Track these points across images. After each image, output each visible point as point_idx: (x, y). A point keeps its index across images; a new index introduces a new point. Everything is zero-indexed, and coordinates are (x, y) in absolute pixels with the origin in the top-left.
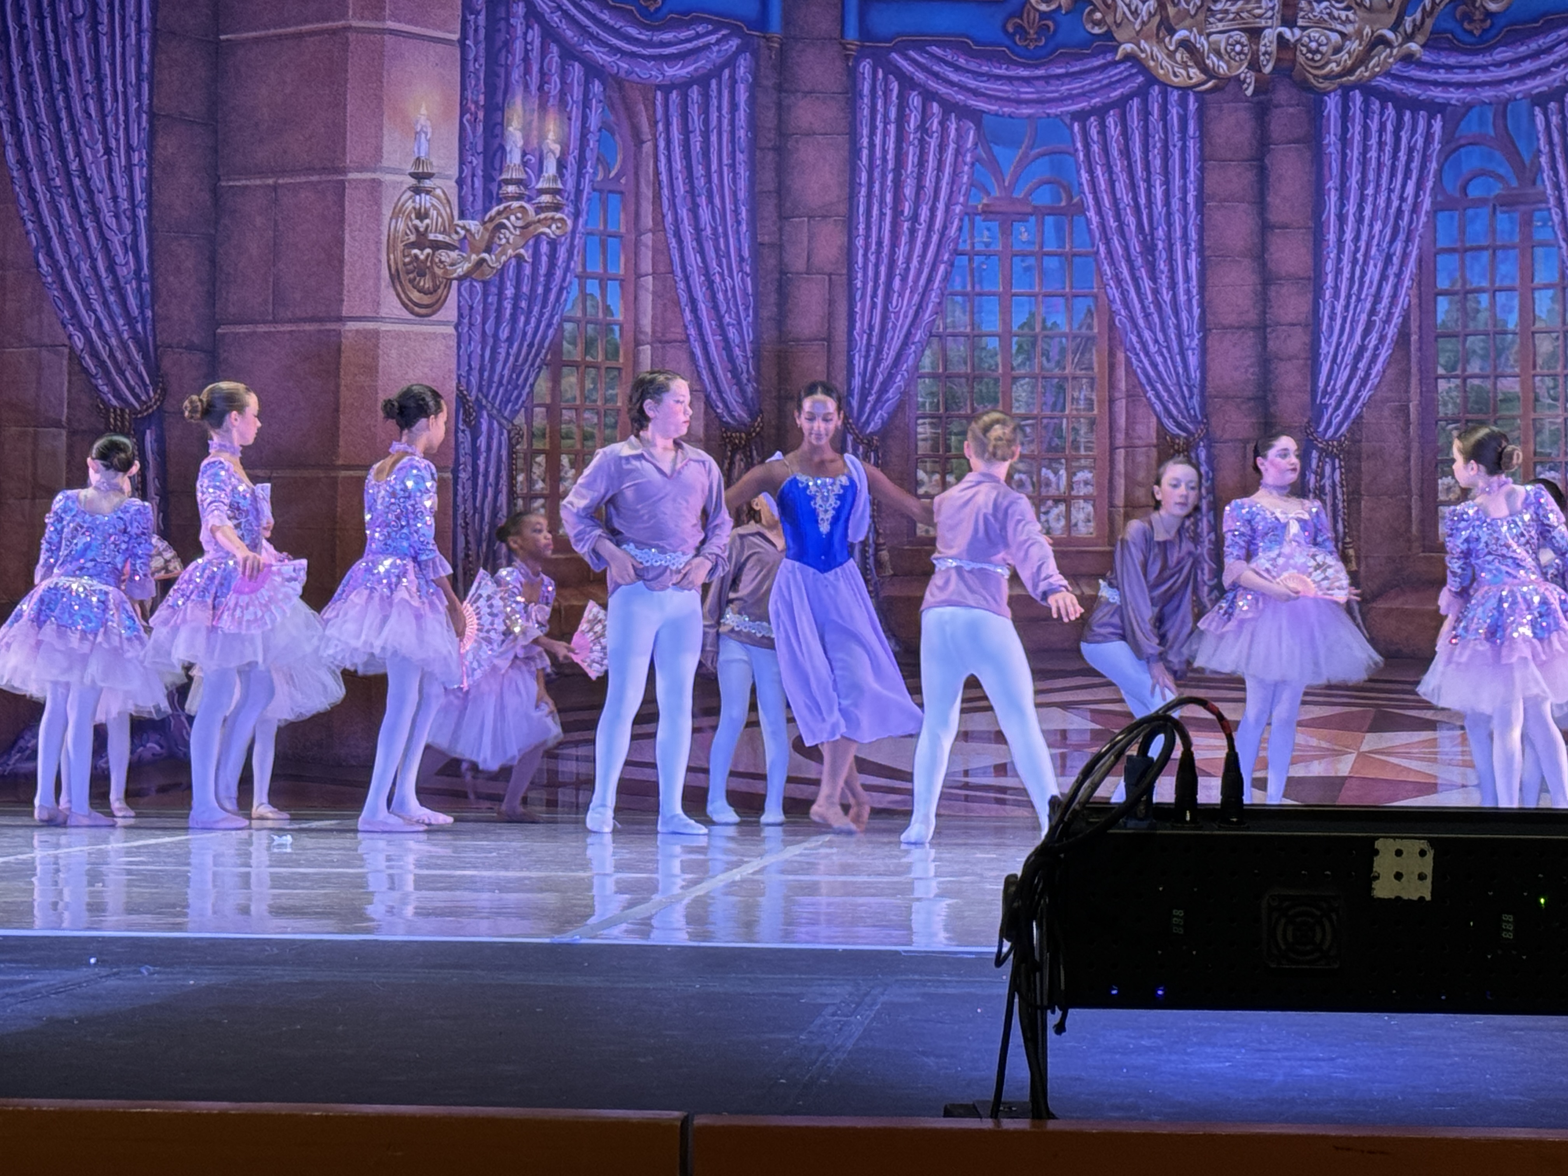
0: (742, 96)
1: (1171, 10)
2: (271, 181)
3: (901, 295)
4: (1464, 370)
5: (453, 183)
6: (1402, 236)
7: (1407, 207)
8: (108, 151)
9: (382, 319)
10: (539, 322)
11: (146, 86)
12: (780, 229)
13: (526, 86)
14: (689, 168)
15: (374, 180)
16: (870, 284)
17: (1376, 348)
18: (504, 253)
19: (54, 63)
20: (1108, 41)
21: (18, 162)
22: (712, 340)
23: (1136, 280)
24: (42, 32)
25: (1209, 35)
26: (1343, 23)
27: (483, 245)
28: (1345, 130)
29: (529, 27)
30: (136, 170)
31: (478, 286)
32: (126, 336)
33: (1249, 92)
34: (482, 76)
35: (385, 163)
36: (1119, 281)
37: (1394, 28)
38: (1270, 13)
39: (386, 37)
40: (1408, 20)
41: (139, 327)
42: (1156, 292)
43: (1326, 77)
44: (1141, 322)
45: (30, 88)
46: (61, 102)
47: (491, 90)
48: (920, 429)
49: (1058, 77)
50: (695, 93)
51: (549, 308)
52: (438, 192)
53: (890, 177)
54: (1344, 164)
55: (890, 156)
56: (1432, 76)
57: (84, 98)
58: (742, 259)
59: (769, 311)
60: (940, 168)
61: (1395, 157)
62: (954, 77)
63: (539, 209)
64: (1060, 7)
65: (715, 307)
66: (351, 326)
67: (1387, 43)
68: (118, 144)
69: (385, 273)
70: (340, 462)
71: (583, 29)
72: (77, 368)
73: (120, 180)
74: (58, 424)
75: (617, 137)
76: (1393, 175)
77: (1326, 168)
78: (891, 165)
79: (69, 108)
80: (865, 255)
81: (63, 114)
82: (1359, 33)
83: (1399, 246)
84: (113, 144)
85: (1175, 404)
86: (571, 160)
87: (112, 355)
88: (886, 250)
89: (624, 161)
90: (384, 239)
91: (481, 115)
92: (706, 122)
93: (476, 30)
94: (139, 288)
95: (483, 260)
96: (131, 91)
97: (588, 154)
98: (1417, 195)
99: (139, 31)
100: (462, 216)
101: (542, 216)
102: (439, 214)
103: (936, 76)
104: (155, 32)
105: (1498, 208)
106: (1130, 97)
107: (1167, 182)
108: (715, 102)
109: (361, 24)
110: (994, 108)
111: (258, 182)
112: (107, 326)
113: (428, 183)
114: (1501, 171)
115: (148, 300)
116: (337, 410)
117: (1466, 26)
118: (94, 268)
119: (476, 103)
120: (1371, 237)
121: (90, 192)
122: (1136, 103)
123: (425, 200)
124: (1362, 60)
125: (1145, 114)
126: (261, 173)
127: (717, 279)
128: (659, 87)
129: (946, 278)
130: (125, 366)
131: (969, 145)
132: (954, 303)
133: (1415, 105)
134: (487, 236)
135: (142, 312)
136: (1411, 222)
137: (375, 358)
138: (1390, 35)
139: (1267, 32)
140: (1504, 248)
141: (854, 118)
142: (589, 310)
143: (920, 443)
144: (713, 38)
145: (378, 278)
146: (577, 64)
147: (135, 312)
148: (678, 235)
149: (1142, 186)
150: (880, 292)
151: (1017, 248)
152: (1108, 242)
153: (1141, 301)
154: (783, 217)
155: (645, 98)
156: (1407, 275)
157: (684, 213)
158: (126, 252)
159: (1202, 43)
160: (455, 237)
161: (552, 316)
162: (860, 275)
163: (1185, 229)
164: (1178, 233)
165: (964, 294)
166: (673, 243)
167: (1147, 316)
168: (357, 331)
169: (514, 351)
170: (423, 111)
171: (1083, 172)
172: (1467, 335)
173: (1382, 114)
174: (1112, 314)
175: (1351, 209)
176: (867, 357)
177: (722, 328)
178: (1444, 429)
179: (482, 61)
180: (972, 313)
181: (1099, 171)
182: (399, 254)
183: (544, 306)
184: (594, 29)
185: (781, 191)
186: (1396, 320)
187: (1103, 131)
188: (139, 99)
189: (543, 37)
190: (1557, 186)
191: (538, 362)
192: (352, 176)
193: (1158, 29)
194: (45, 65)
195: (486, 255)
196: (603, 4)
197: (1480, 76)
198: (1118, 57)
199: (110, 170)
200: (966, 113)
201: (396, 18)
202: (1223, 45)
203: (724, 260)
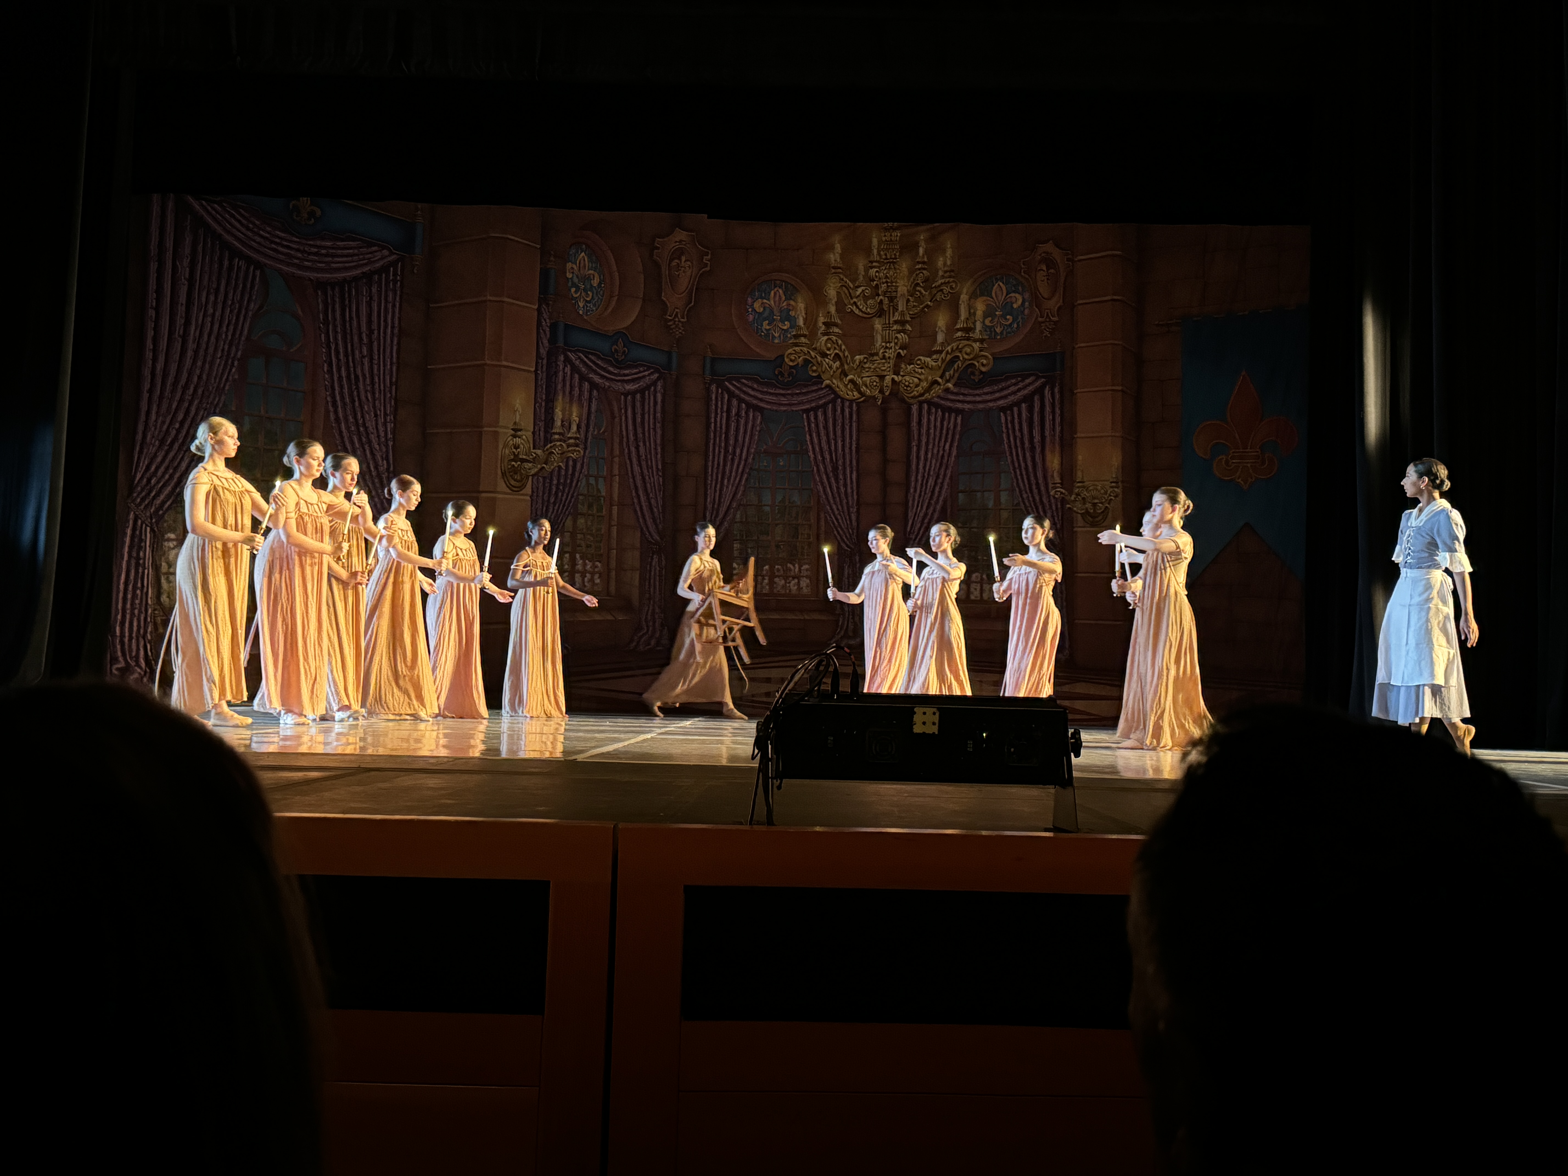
0: (659, 399)
1: (846, 367)
2: (448, 431)
3: (727, 487)
4: (969, 525)
5: (530, 433)
6: (944, 467)
7: (946, 454)
8: (376, 416)
9: (498, 492)
10: (568, 495)
11: (394, 387)
12: (675, 457)
13: (564, 392)
14: (635, 429)
15: (495, 432)
16: (714, 482)
17: (932, 514)
18: (552, 464)
19: (353, 376)
20: (819, 379)
21: (335, 419)
22: (644, 505)
23: (829, 483)
24: (348, 362)
25: (862, 378)
26: (920, 374)
27: (543, 461)
28: (920, 420)
29: (565, 366)
30: (389, 425)
31: (541, 479)
33: (879, 403)
34: (544, 387)
35: (501, 424)
36: (822, 483)
37: (941, 377)
38: (888, 369)
39: (502, 369)
40: (947, 374)
42: (838, 488)
43: (912, 397)
44: (832, 501)
45: (341, 387)
46: (355, 394)
47: (548, 393)
48: (735, 545)
49: (797, 394)
50: (638, 396)
51: (573, 488)
52: (524, 437)
53: (723, 436)
54: (919, 435)
55: (724, 427)
56: (957, 398)
57: (366, 391)
58: (658, 469)
59: (669, 492)
60: (745, 432)
61: (941, 433)
62: (752, 393)
63: (568, 446)
64: (798, 364)
65: (646, 490)
66: (484, 495)
67: (939, 384)
68: (381, 412)
69: (499, 472)
71: (590, 367)
73: (381, 429)
75: (604, 415)
76: (940, 440)
77: (912, 436)
78: (724, 431)
79: (359, 396)
80: (712, 469)
81: (356, 399)
82: (926, 379)
83: (942, 471)
84: (378, 413)
85: (846, 536)
86: (583, 425)
88: (721, 468)
89: (607, 426)
90: (499, 457)
91: (543, 404)
92: (643, 409)
93: (542, 367)
95: (544, 467)
96: (387, 389)
97: (591, 422)
98: (950, 449)
99: (391, 364)
100: (534, 448)
101: (570, 449)
102: (524, 447)
103: (745, 393)
104: (398, 363)
105: (986, 456)
106: (828, 403)
107: (843, 441)
108: (647, 401)
109: (491, 363)
110: (769, 407)
111: (443, 431)
113: (519, 433)
114: (986, 440)
117: (972, 377)
120: (931, 466)
121: (368, 434)
122: (830, 406)
123: (518, 440)
124: (928, 390)
125: (834, 410)
126: (445, 427)
127: (647, 478)
128: (622, 394)
129: (747, 480)
131: (758, 422)
132: (750, 491)
133: (950, 410)
134: (545, 457)
136: (948, 460)
137: (495, 510)
138: (940, 380)
139: (887, 377)
140: (987, 473)
141: (708, 410)
142: (590, 490)
143: (735, 552)
144: (646, 373)
145: (496, 472)
146: (586, 383)
148: (630, 458)
149: (833, 442)
150: (718, 486)
151: (779, 468)
152: (818, 466)
153: (832, 492)
154: (676, 452)
155: (616, 398)
156: (945, 484)
157: (633, 449)
158: (383, 461)
159: (859, 381)
160: (531, 457)
161: (574, 493)
162: (710, 478)
163: (851, 461)
164: (848, 463)
165: (755, 488)
166: (628, 462)
167: (834, 498)
168: (487, 498)
169: (556, 508)
170: (518, 401)
171: (807, 435)
172: (971, 510)
173: (936, 414)
174: (819, 496)
175: (922, 454)
176: (712, 514)
179: (545, 380)
180: (759, 496)
181: (814, 435)
182: (506, 464)
183: (570, 488)
184: (594, 367)
185: (676, 440)
186: (941, 503)
187: (816, 418)
188: (391, 393)
189: (572, 370)
190: (1010, 447)
191: (567, 513)
192: (485, 429)
193: (840, 374)
194: (348, 377)
195: (545, 466)
196: (599, 357)
197: (978, 399)
198: (823, 386)
199: (377, 424)
200: (757, 408)
201: (506, 360)
202: (868, 382)
203: (650, 470)
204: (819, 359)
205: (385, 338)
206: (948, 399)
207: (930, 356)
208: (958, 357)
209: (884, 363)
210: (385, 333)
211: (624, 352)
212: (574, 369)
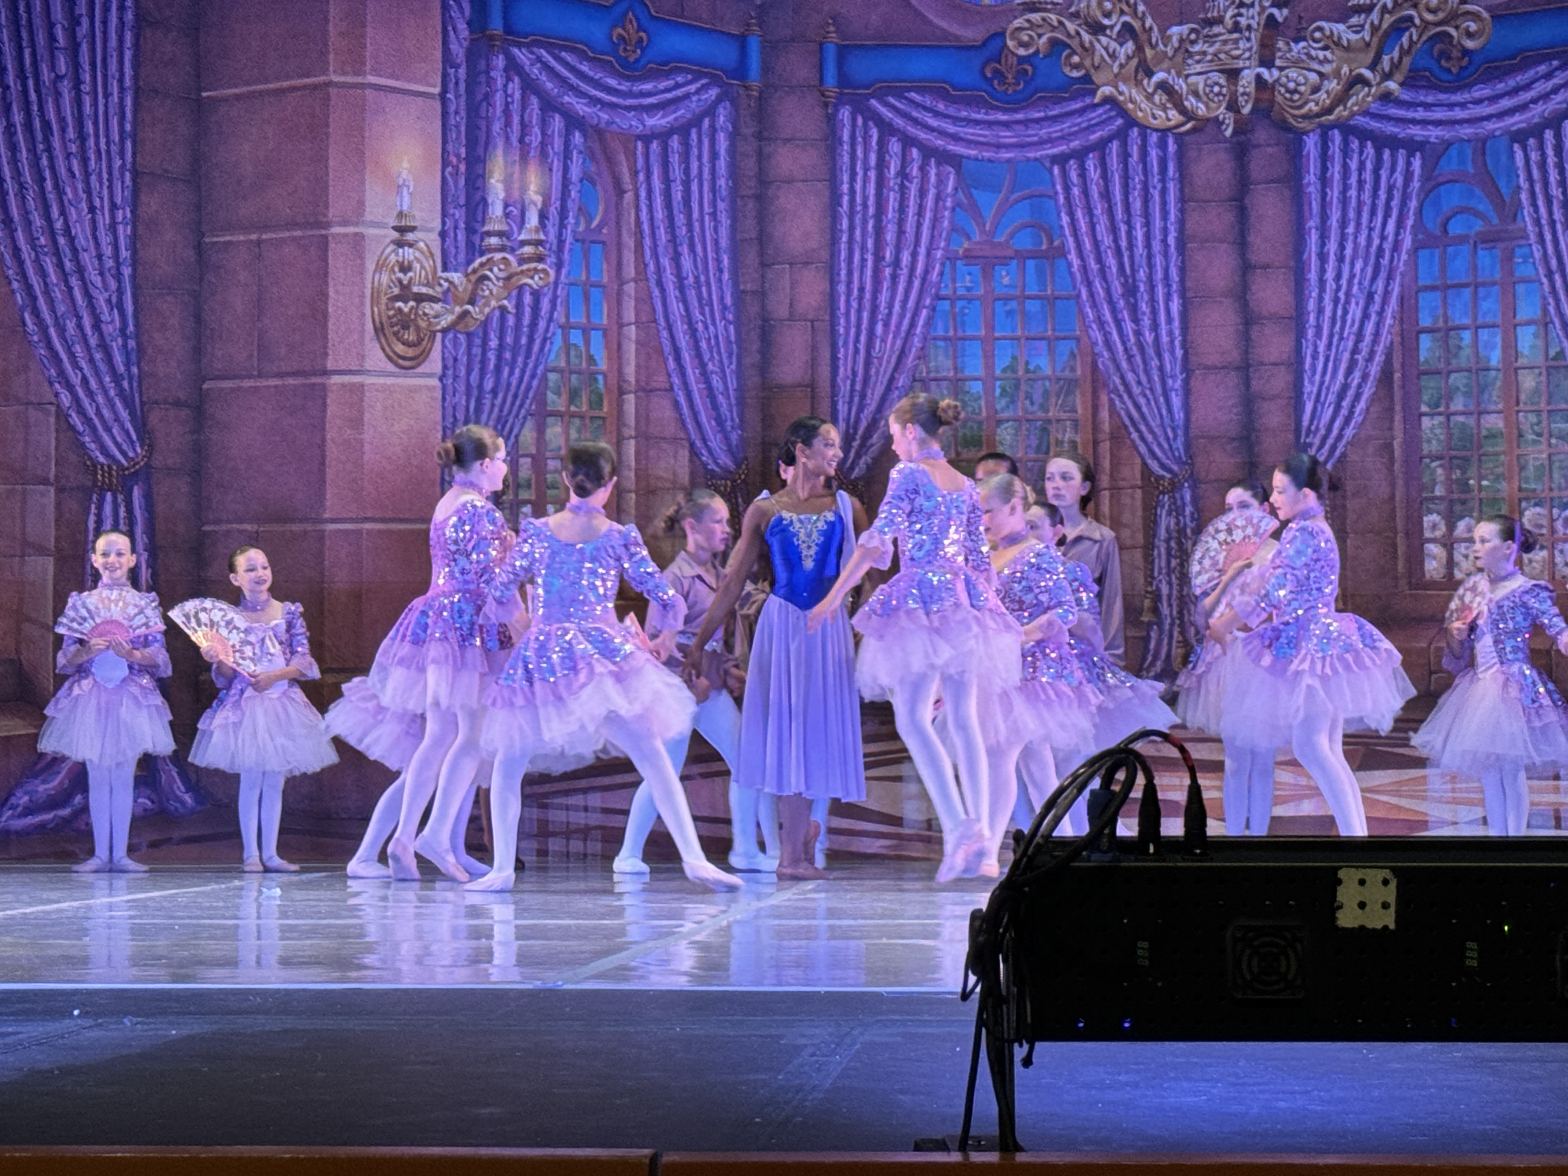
0: (723, 145)
1: (1149, 53)
2: (254, 237)
3: (884, 341)
4: (1447, 407)
5: (435, 236)
6: (1383, 275)
7: (1387, 246)
8: (92, 209)
9: (367, 372)
10: (523, 372)
11: (129, 144)
12: (763, 277)
13: (507, 139)
14: (671, 218)
15: (356, 234)
16: (853, 331)
17: (1360, 386)
18: (487, 304)
19: (37, 123)
20: (1087, 84)
22: (696, 388)
23: (1118, 323)
24: (25, 92)
25: (1187, 76)
26: (1321, 63)
27: (466, 298)
28: (1324, 169)
29: (509, 79)
30: (120, 229)
31: (462, 338)
32: (112, 393)
33: (1228, 133)
34: (463, 129)
35: (368, 217)
36: (1101, 324)
37: (1372, 67)
38: (1247, 55)
39: (367, 92)
40: (1386, 58)
41: (125, 384)
42: (1138, 333)
43: (1304, 117)
44: (1124, 365)
46: (45, 162)
47: (472, 143)
49: (1037, 121)
50: (675, 142)
51: (533, 357)
52: (422, 244)
53: (871, 223)
54: (1324, 205)
55: (871, 201)
56: (1410, 114)
57: (68, 156)
58: (725, 308)
59: (753, 358)
60: (920, 213)
61: (1375, 195)
62: (933, 122)
63: (522, 261)
64: (1037, 52)
65: (699, 355)
66: (336, 379)
67: (1366, 83)
68: (103, 203)
69: (369, 326)
70: (326, 516)
71: (563, 80)
72: (64, 426)
73: (105, 239)
74: (45, 482)
75: (599, 187)
76: (1373, 213)
77: (1306, 208)
78: (871, 211)
79: (52, 168)
80: (848, 302)
81: (47, 174)
82: (1337, 74)
83: (1380, 285)
84: (97, 203)
85: (1160, 445)
86: (553, 212)
87: (98, 413)
88: (868, 296)
89: (606, 211)
90: (368, 292)
91: (462, 168)
92: (687, 171)
93: (457, 83)
94: (125, 346)
95: (466, 313)
96: (114, 149)
97: (570, 204)
98: (1397, 234)
99: (122, 89)
100: (445, 269)
101: (525, 267)
102: (422, 267)
103: (916, 122)
104: (138, 91)
105: (1480, 246)
106: (1110, 139)
107: (1147, 224)
108: (695, 151)
109: (342, 79)
110: (973, 152)
111: (242, 238)
112: (93, 384)
113: (410, 236)
114: (1481, 208)
115: (134, 358)
116: (323, 464)
117: (1443, 63)
118: (80, 326)
119: (458, 156)
120: (1352, 276)
121: (75, 251)
122: (1115, 146)
123: (408, 253)
124: (1341, 99)
125: (1125, 156)
126: (245, 229)
127: (700, 326)
128: (639, 137)
129: (929, 322)
130: (111, 422)
131: (950, 189)
132: (937, 347)
133: (1394, 143)
134: (470, 287)
135: (128, 369)
136: (1391, 261)
137: (361, 412)
138: (1368, 74)
139: (1246, 72)
140: (1484, 284)
141: (834, 165)
142: (573, 359)
144: (693, 88)
145: (362, 332)
146: (557, 117)
147: (121, 369)
148: (660, 284)
149: (1123, 228)
150: (863, 338)
151: (1000, 291)
152: (1089, 284)
153: (1124, 343)
154: (764, 265)
155: (626, 149)
156: (1389, 312)
157: (666, 262)
158: (111, 310)
159: (1181, 85)
160: (438, 289)
161: (536, 367)
162: (842, 321)
163: (1166, 270)
164: (1159, 275)
165: (945, 339)
166: (656, 292)
167: (1130, 358)
168: (343, 385)
169: (498, 402)
170: (405, 165)
171: (1063, 215)
172: (1450, 372)
173: (1361, 153)
174: (1095, 356)
175: (1332, 246)
176: (850, 403)
177: (705, 376)
178: (1428, 466)
179: (463, 113)
180: (955, 357)
181: (1079, 214)
182: (383, 307)
183: (528, 356)
184: (573, 80)
185: (763, 239)
186: (1379, 358)
187: (1083, 174)
188: (122, 158)
189: (524, 89)
190: (1537, 222)
191: (523, 411)
192: (336, 230)
193: (1137, 71)
194: (28, 126)
195: (469, 307)
196: (583, 56)
197: (1459, 114)
198: (1097, 100)
199: (94, 229)
200: (945, 158)
201: (377, 72)
202: (1201, 87)
203: (707, 309)
204: (1086, 37)
205: (105, 33)
206: (1389, 118)
207: (1343, 20)
208: (1410, 19)
209: (1236, 41)
210: (105, 22)
211: (641, 39)
212: (529, 86)
